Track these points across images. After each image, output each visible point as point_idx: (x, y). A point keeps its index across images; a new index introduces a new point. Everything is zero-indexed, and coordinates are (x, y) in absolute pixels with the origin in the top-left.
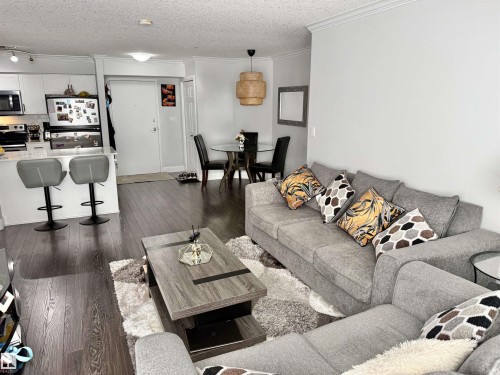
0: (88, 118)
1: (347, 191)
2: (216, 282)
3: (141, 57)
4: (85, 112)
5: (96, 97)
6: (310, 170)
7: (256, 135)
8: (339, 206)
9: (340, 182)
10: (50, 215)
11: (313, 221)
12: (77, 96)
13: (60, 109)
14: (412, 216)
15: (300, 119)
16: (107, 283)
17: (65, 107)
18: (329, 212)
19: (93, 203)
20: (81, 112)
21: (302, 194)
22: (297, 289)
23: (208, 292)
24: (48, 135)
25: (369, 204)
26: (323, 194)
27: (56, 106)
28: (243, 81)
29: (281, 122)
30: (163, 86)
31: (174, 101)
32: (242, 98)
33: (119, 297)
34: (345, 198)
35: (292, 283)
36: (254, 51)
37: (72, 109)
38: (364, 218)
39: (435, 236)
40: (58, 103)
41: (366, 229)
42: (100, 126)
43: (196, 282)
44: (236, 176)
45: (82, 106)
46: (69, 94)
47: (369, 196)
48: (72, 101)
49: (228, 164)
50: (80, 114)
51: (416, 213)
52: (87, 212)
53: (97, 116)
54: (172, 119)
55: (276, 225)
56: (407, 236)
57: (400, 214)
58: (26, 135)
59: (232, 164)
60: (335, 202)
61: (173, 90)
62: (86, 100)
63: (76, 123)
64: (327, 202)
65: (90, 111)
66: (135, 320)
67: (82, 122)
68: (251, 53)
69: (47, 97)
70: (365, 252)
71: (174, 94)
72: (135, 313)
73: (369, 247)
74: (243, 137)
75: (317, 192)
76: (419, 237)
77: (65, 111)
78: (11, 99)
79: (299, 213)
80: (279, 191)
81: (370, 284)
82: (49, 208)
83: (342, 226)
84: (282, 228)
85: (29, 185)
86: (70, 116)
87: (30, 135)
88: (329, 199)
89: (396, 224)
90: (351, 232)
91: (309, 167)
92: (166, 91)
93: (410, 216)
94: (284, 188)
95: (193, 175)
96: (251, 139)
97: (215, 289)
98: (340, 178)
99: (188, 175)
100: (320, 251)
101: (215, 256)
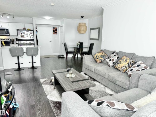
0: (30, 37)
1: (117, 57)
2: (79, 82)
3: (48, 18)
4: (29, 35)
5: (33, 30)
6: (103, 51)
7: (83, 43)
8: (114, 61)
9: (114, 54)
10: (19, 66)
11: (105, 66)
12: (27, 30)
13: (21, 34)
14: (140, 63)
15: (97, 38)
16: (40, 85)
17: (23, 33)
18: (111, 63)
19: (33, 62)
20: (28, 35)
21: (101, 58)
22: (101, 87)
23: (77, 85)
24: (17, 42)
25: (125, 60)
26: (108, 58)
27: (20, 33)
28: (80, 26)
29: (90, 39)
30: (54, 28)
31: (57, 33)
32: (79, 31)
33: (44, 89)
34: (116, 59)
35: (99, 86)
36: (83, 17)
37: (25, 34)
38: (123, 64)
39: (149, 68)
40: (21, 32)
41: (124, 68)
42: (34, 39)
43: (73, 82)
44: (76, 56)
45: (29, 33)
46: (24, 29)
47: (125, 57)
48: (25, 32)
49: (74, 52)
50: (28, 36)
51: (141, 62)
52: (31, 65)
53: (33, 36)
54: (56, 38)
55: (94, 67)
56: (139, 68)
57: (135, 63)
58: (10, 42)
59: (75, 52)
60: (113, 60)
61: (56, 29)
62: (30, 31)
63: (27, 38)
64: (110, 60)
65: (31, 35)
66: (51, 95)
67: (28, 38)
68: (82, 17)
69: (18, 30)
70: (125, 74)
71: (57, 31)
72: (51, 93)
73: (125, 73)
74: (79, 44)
75: (106, 58)
76: (143, 68)
77: (23, 35)
78: (6, 30)
79: (100, 64)
80: (94, 58)
81: (128, 83)
82: (19, 63)
83: (116, 67)
84: (96, 68)
85: (13, 56)
86: (25, 36)
87: (11, 42)
88: (111, 59)
89: (135, 65)
90: (119, 69)
91: (103, 50)
92: (54, 29)
93: (139, 63)
94: (95, 56)
95: (62, 56)
96: (81, 44)
97: (79, 84)
98: (114, 53)
99: (61, 56)
100: (110, 74)
101: (77, 75)
